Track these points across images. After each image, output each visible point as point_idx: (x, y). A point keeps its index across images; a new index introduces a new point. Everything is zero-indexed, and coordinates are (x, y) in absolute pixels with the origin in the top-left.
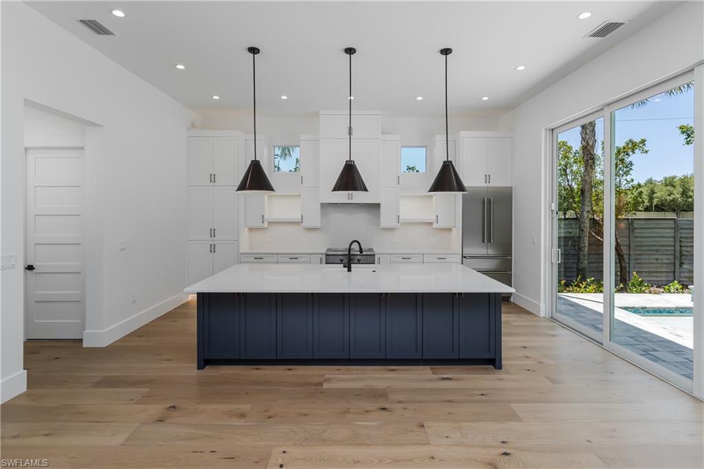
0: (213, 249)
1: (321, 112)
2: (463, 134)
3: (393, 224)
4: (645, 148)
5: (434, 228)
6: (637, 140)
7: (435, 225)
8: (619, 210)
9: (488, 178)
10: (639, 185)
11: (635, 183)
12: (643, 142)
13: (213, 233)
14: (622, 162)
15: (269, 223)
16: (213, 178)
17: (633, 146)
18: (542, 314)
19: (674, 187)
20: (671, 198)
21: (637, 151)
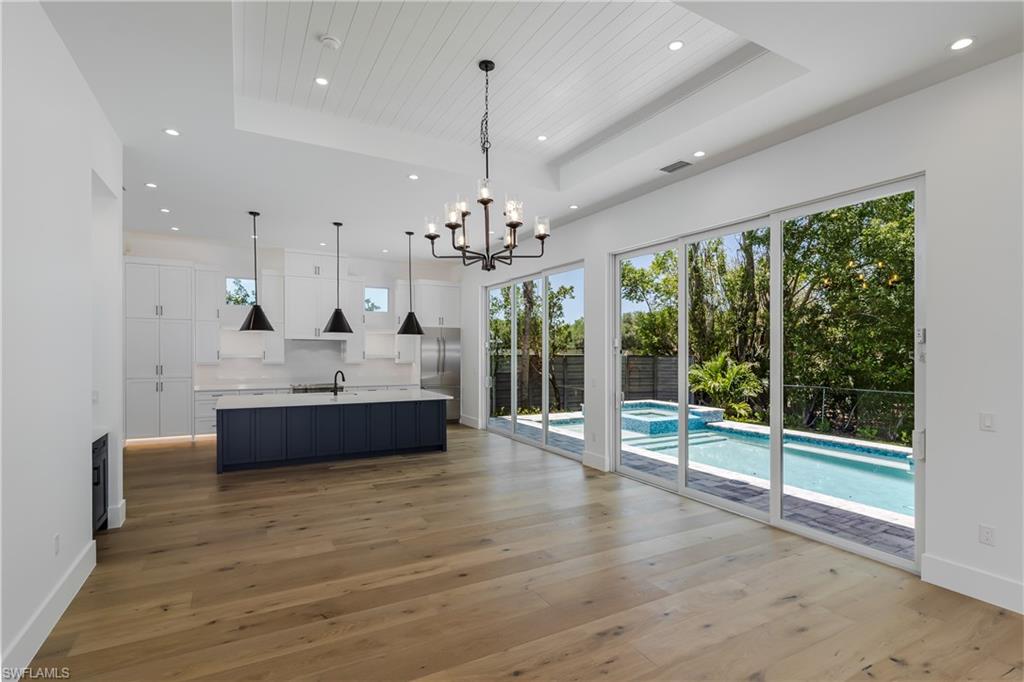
0: (159, 387)
1: (286, 250)
2: (422, 281)
3: (359, 359)
4: (573, 294)
5: (397, 364)
6: (568, 287)
7: (397, 361)
8: (554, 347)
9: (441, 320)
10: (568, 326)
11: (566, 323)
12: (572, 288)
13: (159, 370)
14: (554, 307)
15: (223, 359)
16: (159, 310)
17: (564, 291)
18: (480, 426)
19: (631, 323)
20: (628, 335)
21: (567, 296)
